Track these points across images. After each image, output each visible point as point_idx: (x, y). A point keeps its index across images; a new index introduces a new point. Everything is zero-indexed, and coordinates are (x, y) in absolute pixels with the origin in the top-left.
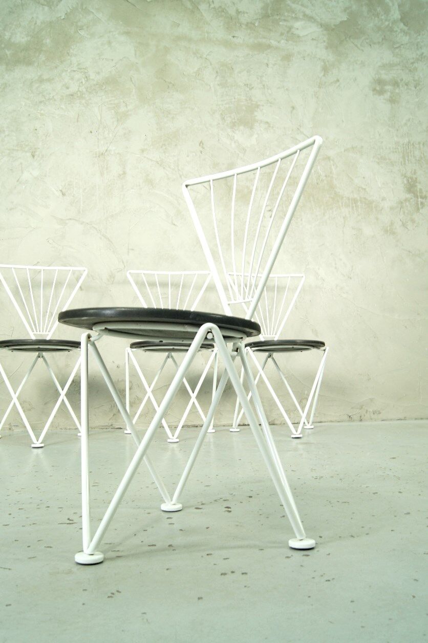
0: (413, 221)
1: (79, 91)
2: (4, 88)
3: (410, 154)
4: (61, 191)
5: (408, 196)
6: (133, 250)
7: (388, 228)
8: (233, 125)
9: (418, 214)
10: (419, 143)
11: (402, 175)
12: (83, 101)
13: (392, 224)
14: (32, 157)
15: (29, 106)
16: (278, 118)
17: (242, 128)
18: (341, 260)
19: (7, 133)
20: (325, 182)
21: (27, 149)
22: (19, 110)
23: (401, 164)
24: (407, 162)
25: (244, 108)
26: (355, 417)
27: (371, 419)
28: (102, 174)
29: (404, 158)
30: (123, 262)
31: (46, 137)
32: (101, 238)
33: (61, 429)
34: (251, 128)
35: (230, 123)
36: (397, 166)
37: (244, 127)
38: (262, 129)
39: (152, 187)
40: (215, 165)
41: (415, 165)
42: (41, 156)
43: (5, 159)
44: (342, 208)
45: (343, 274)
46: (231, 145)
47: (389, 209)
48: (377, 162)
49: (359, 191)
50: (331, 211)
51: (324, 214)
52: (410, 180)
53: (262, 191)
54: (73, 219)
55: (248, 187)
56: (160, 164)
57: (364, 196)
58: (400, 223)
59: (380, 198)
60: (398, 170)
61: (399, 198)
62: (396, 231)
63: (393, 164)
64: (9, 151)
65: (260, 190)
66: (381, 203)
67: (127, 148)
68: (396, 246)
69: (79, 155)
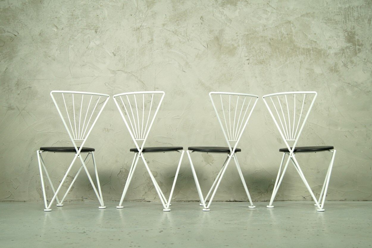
0: (352, 62)
3: (350, 15)
4: (113, 53)
5: (349, 45)
6: (157, 88)
7: (333, 68)
8: (223, 5)
9: (356, 57)
10: (357, 7)
11: (344, 30)
13: (336, 65)
14: (95, 33)
15: (93, 1)
17: (229, 6)
19: (80, 19)
20: (287, 38)
21: (92, 28)
22: (87, 4)
23: (343, 23)
24: (348, 21)
28: (138, 41)
29: (345, 18)
31: (104, 20)
32: (137, 81)
33: (113, 201)
34: (235, 5)
35: (221, 3)
36: (340, 24)
37: (230, 5)
38: (242, 5)
39: (169, 48)
40: (211, 31)
41: (353, 23)
42: (100, 32)
43: (80, 34)
44: (299, 56)
45: (299, 101)
46: (221, 17)
47: (334, 55)
48: (325, 23)
49: (311, 43)
50: (291, 58)
51: (286, 61)
52: (350, 34)
53: (242, 47)
54: (121, 70)
55: (233, 45)
56: (175, 33)
57: (315, 47)
58: (342, 64)
59: (327, 47)
60: (341, 27)
61: (341, 47)
62: (339, 70)
63: (337, 23)
64: (82, 30)
65: (241, 47)
66: (327, 51)
67: (154, 23)
68: (339, 80)
69: (124, 30)
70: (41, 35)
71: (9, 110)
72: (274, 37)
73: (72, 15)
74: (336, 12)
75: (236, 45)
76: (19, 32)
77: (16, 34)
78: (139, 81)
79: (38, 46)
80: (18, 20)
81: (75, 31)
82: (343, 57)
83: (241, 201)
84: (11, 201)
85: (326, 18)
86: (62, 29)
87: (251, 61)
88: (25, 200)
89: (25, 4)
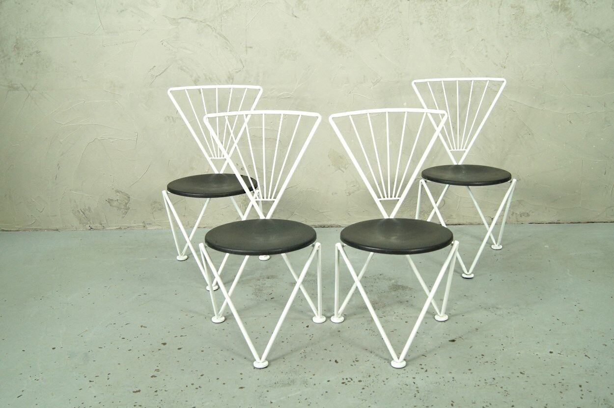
6: (251, 47)
7: (560, 4)
18: (494, 46)
30: (241, 62)
32: (216, 37)
45: (495, 64)
54: (186, 18)
62: (569, 6)
68: (568, 25)
71: (10, 90)
78: (218, 35)
84: (36, 230)
88: (57, 227)
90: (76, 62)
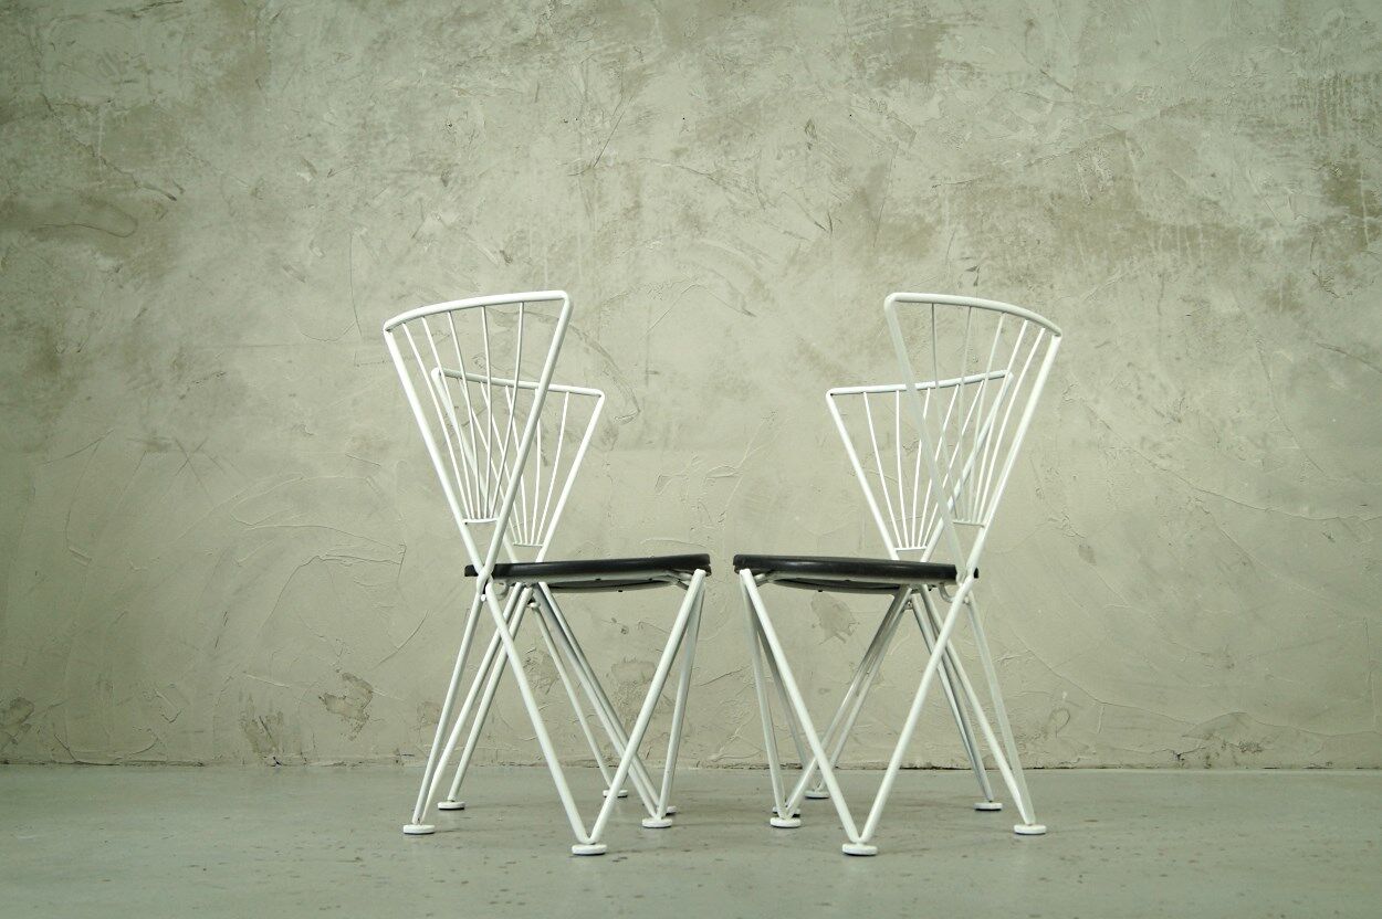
0: (1348, 273)
1: (538, 34)
2: (385, 42)
3: (1338, 108)
4: (503, 252)
5: (1333, 212)
6: (656, 373)
7: (1280, 295)
8: (885, 79)
9: (1362, 254)
10: (1365, 78)
11: (1317, 161)
12: (548, 55)
13: (1290, 283)
14: (442, 184)
15: (436, 76)
16: (992, 52)
17: (904, 82)
18: (1153, 377)
19: (391, 137)
20: (1112, 193)
21: (431, 168)
22: (415, 87)
23: (1316, 135)
24: (1331, 127)
25: (910, 36)
26: (1191, 758)
27: (1237, 764)
28: (589, 211)
29: (1321, 117)
30: (635, 402)
31: (471, 139)
32: (587, 351)
34: (928, 80)
35: (877, 74)
36: (1302, 139)
37: (910, 80)
38: (951, 81)
39: (697, 232)
40: (842, 173)
41: (1352, 133)
42: (460, 182)
43: (388, 191)
44: (1154, 253)
45: (1158, 413)
46: (879, 124)
47: (1282, 247)
48: (1248, 135)
49: (1199, 207)
50: (1126, 263)
51: (1109, 271)
52: (1340, 173)
53: (954, 226)
55: (920, 219)
56: (717, 179)
57: (1215, 221)
58: (1313, 281)
59: (1256, 221)
60: (1306, 151)
61: (1309, 219)
62: (1300, 300)
63: (1290, 135)
64: (395, 175)
65: (950, 224)
66: (1258, 235)
67: (642, 149)
68: (1302, 337)
69: (540, 173)
70: (259, 194)
71: (149, 451)
72: (1065, 190)
73: (364, 126)
74: (1287, 98)
75: (929, 219)
76: (185, 188)
77: (175, 192)
78: (591, 348)
79: (249, 235)
80: (183, 147)
81: (374, 179)
82: (1316, 254)
83: (951, 769)
84: (153, 763)
85: (1254, 119)
86: (330, 174)
87: (984, 273)
88: (202, 760)
89: (205, 90)
90: (294, 395)
